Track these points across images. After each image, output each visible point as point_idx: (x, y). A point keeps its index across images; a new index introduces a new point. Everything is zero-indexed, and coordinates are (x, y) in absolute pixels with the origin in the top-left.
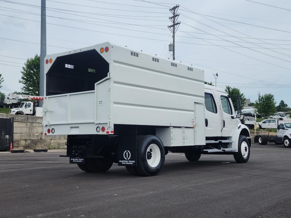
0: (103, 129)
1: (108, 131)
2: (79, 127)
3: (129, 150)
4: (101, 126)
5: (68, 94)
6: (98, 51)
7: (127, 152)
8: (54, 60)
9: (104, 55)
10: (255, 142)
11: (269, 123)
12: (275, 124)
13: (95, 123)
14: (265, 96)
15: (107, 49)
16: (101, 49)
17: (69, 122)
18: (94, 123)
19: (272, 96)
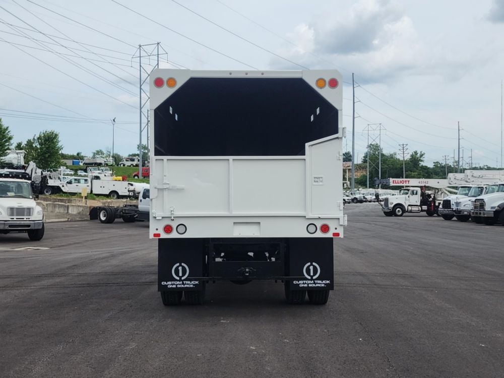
0: (325, 228)
1: (336, 231)
2: (259, 223)
3: (315, 263)
4: (319, 224)
5: (231, 158)
6: (313, 84)
7: (312, 265)
8: (180, 83)
9: (326, 93)
10: (91, 219)
11: (77, 184)
12: (88, 186)
13: (307, 217)
14: (44, 133)
15: (334, 83)
16: (317, 81)
17: (235, 213)
18: (305, 217)
19: (56, 135)
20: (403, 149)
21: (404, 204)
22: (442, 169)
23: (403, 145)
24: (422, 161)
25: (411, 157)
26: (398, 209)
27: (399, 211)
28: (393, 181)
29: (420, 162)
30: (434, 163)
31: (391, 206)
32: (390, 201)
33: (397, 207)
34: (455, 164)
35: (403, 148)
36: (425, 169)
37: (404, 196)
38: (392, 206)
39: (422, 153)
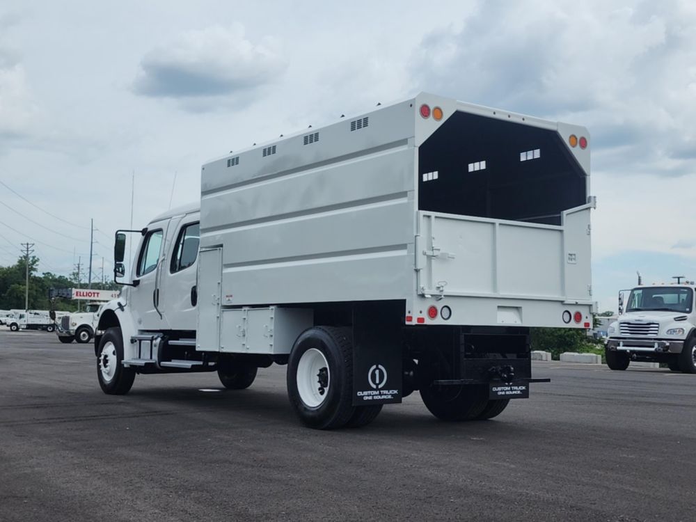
20: (28, 251)
21: (91, 326)
22: (55, 283)
23: (28, 244)
24: (35, 270)
25: (18, 264)
26: (83, 333)
27: (84, 335)
28: (77, 292)
29: (32, 272)
30: (43, 274)
31: (73, 328)
32: (71, 322)
33: (80, 330)
34: (72, 277)
35: (28, 248)
36: (39, 282)
37: (92, 314)
38: (75, 328)
39: (36, 259)
